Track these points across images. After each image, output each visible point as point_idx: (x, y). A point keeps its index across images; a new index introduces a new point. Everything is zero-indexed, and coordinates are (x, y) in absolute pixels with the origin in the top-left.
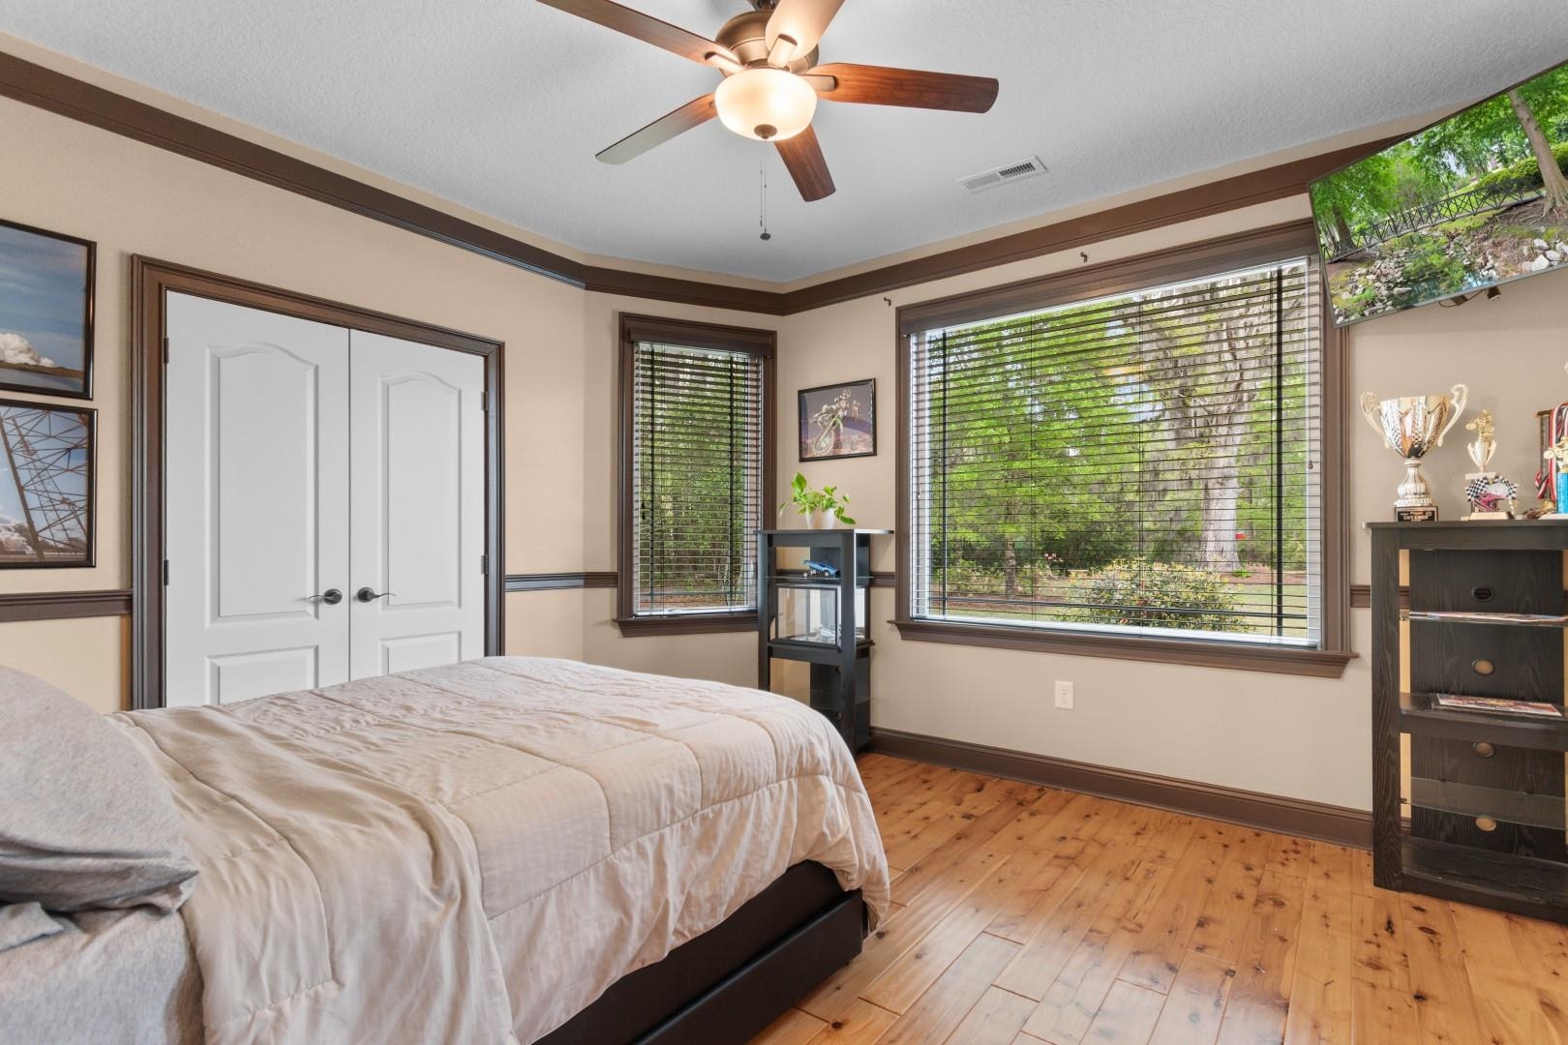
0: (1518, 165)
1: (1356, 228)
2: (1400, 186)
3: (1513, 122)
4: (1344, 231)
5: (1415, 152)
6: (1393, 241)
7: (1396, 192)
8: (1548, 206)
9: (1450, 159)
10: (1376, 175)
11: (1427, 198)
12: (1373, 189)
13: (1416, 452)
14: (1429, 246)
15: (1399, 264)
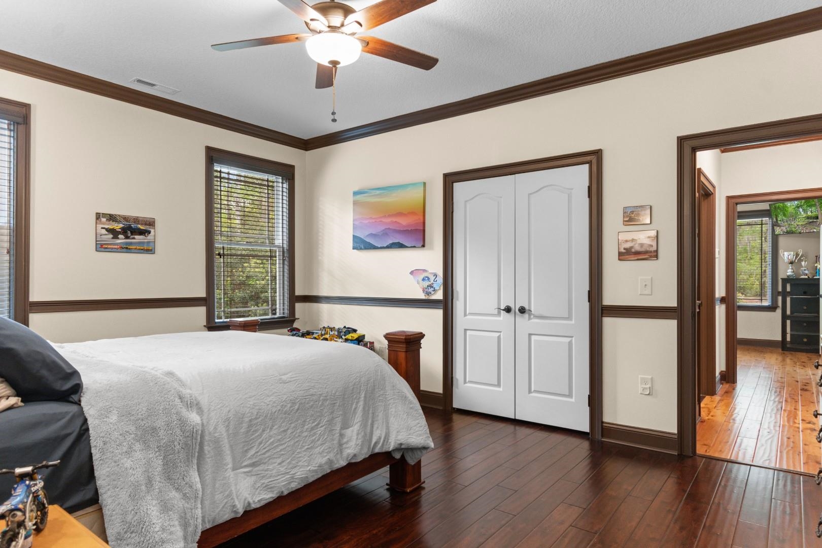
0: (814, 214)
1: (779, 219)
2: (790, 213)
3: (815, 205)
4: (777, 219)
5: (794, 207)
6: (786, 224)
7: (789, 214)
8: (818, 223)
9: (801, 210)
10: (786, 210)
11: (794, 217)
12: (784, 213)
13: (791, 263)
14: (793, 226)
15: (786, 229)
